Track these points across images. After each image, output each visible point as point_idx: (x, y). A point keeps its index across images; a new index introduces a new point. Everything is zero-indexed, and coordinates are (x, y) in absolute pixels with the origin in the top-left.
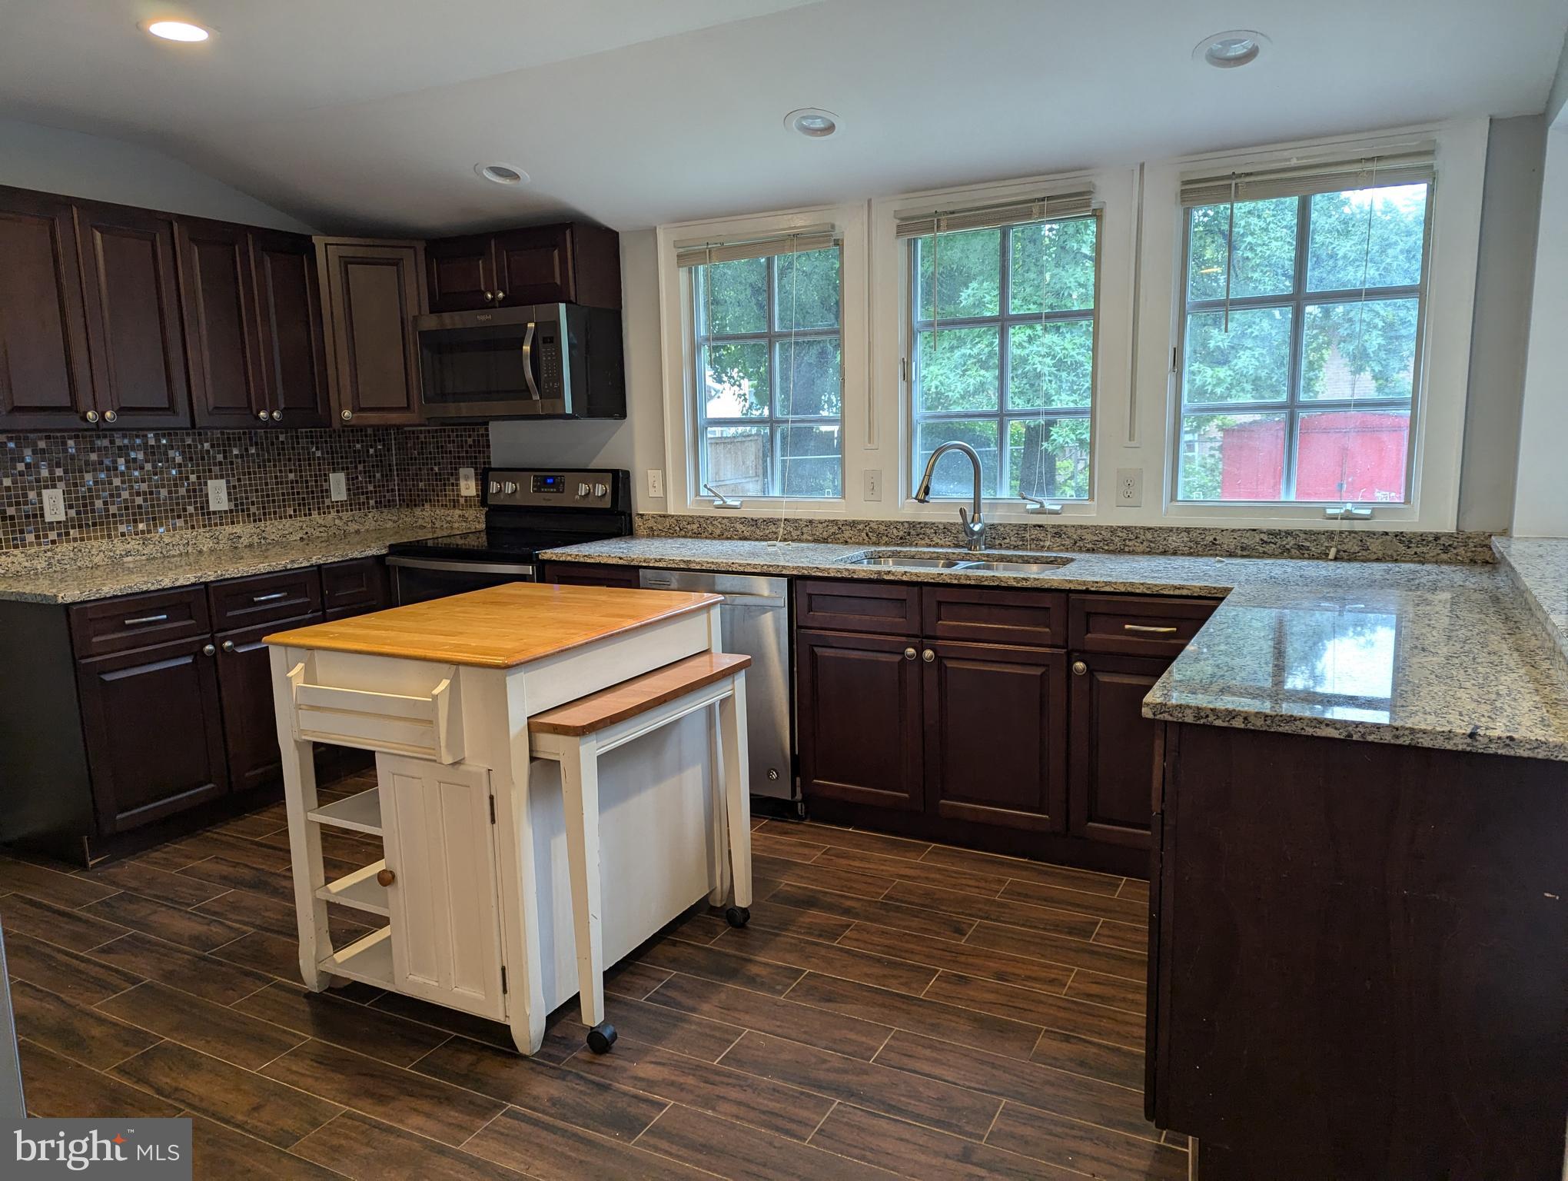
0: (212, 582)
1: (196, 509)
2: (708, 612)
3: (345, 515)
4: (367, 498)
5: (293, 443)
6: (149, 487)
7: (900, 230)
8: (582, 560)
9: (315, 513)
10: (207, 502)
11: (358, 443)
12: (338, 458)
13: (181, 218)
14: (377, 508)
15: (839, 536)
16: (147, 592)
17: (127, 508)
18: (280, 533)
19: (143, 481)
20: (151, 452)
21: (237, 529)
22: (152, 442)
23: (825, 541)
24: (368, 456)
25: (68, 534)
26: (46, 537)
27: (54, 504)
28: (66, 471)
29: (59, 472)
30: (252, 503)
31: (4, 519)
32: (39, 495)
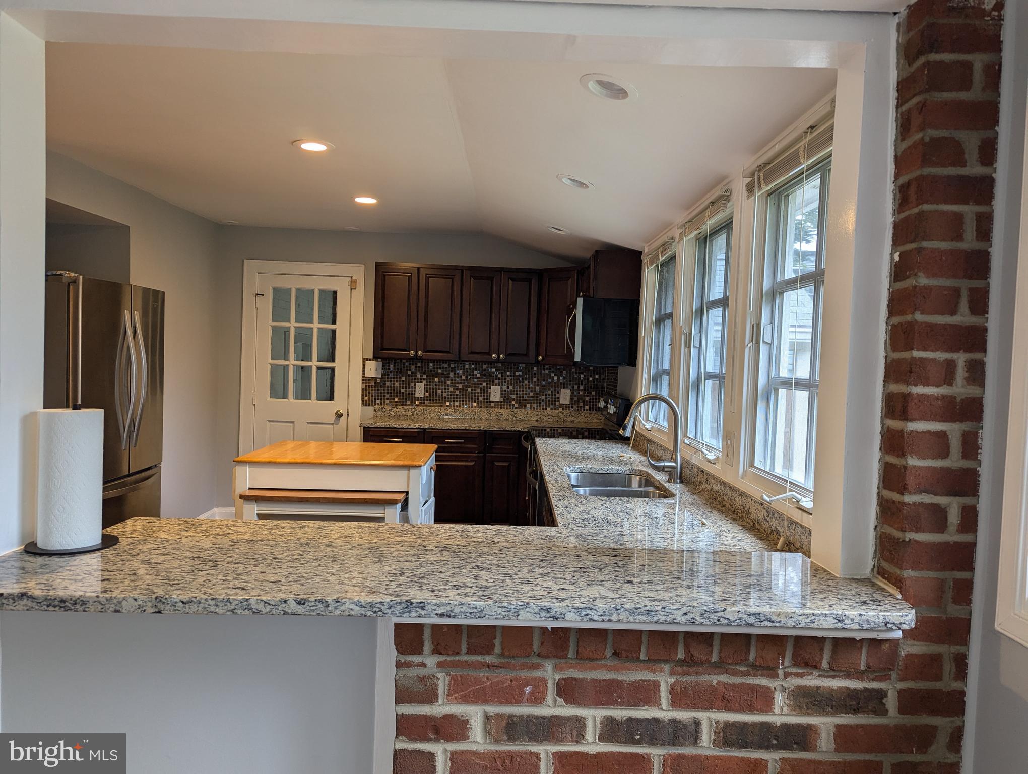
1: (484, 399)
2: (409, 470)
3: (566, 412)
4: (584, 404)
6: (463, 386)
10: (490, 396)
14: (590, 410)
17: (451, 395)
18: (525, 416)
19: (460, 383)
20: (466, 371)
21: (502, 411)
22: (467, 366)
24: (588, 382)
25: (424, 403)
26: (415, 403)
27: (420, 390)
28: (427, 376)
29: (425, 377)
30: (514, 399)
31: (400, 393)
32: (415, 385)
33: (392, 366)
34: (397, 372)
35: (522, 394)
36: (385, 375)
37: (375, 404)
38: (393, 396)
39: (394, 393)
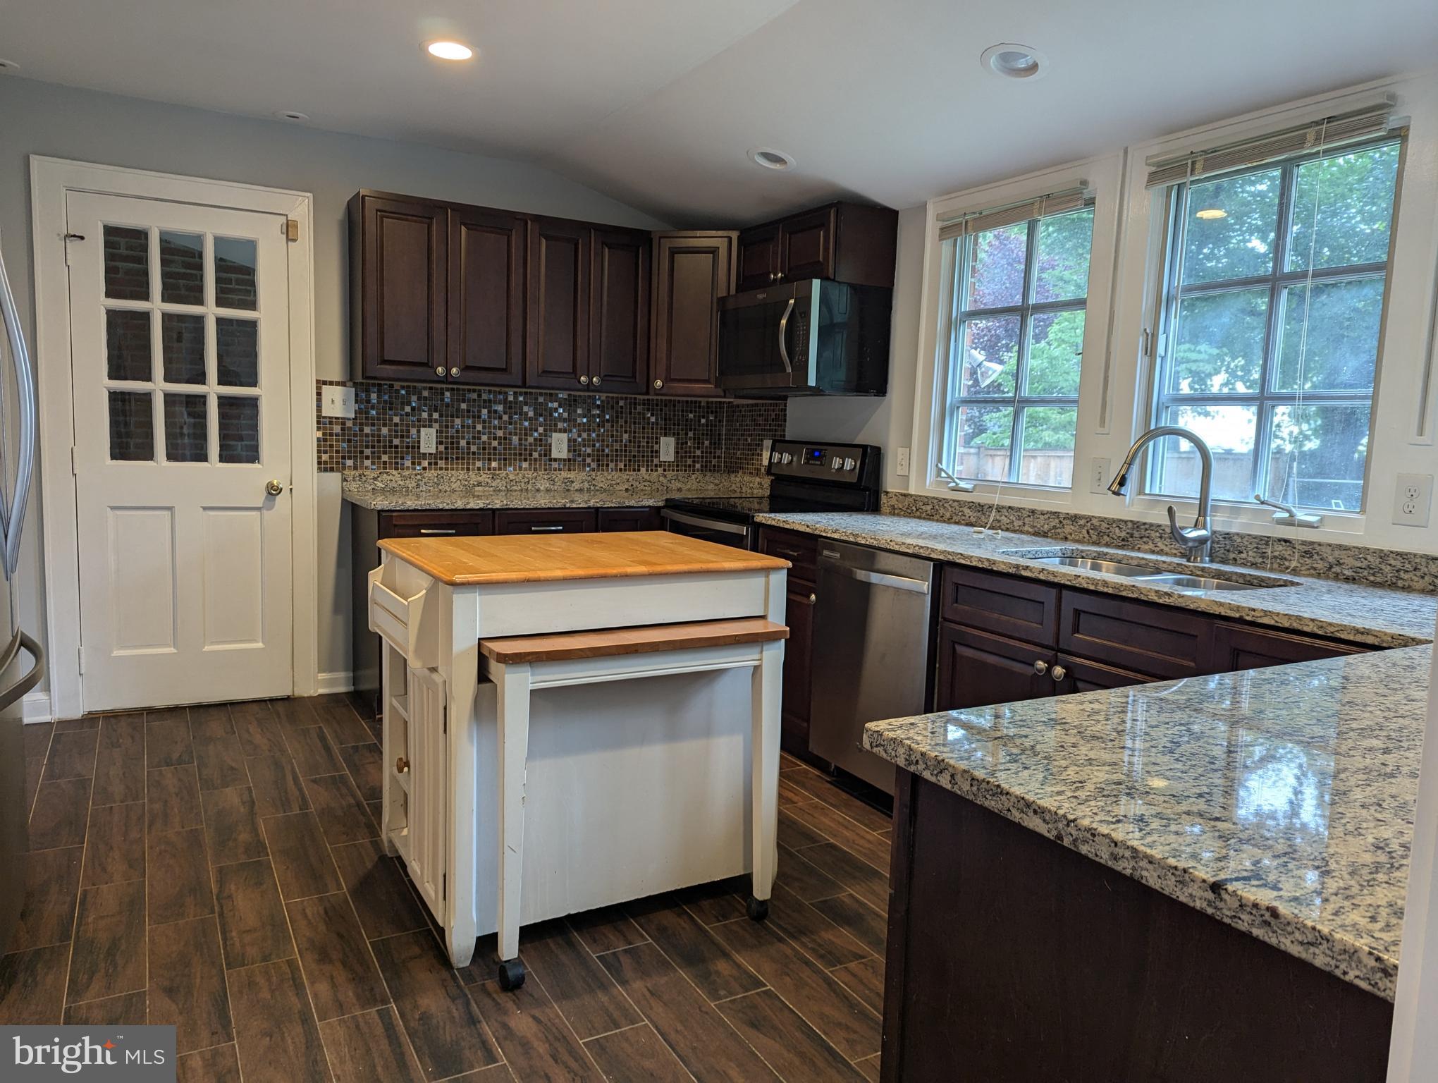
0: (497, 509)
1: (540, 455)
2: (767, 576)
3: (670, 474)
4: (694, 462)
5: (630, 408)
6: (504, 433)
7: (1153, 178)
8: (781, 525)
9: (643, 470)
10: (550, 450)
11: (691, 412)
12: (670, 425)
13: (538, 219)
14: (702, 471)
15: (1059, 530)
16: (442, 510)
17: (484, 449)
18: (609, 482)
19: (500, 428)
20: (509, 407)
21: (572, 475)
22: (511, 398)
23: (1045, 535)
24: (699, 426)
25: (436, 464)
26: (419, 464)
27: (428, 440)
28: (441, 416)
29: (436, 416)
30: (589, 455)
31: (391, 447)
32: (419, 431)
33: (374, 397)
34: (384, 408)
35: (603, 446)
36: (361, 413)
37: (344, 468)
38: (379, 452)
39: (379, 447)
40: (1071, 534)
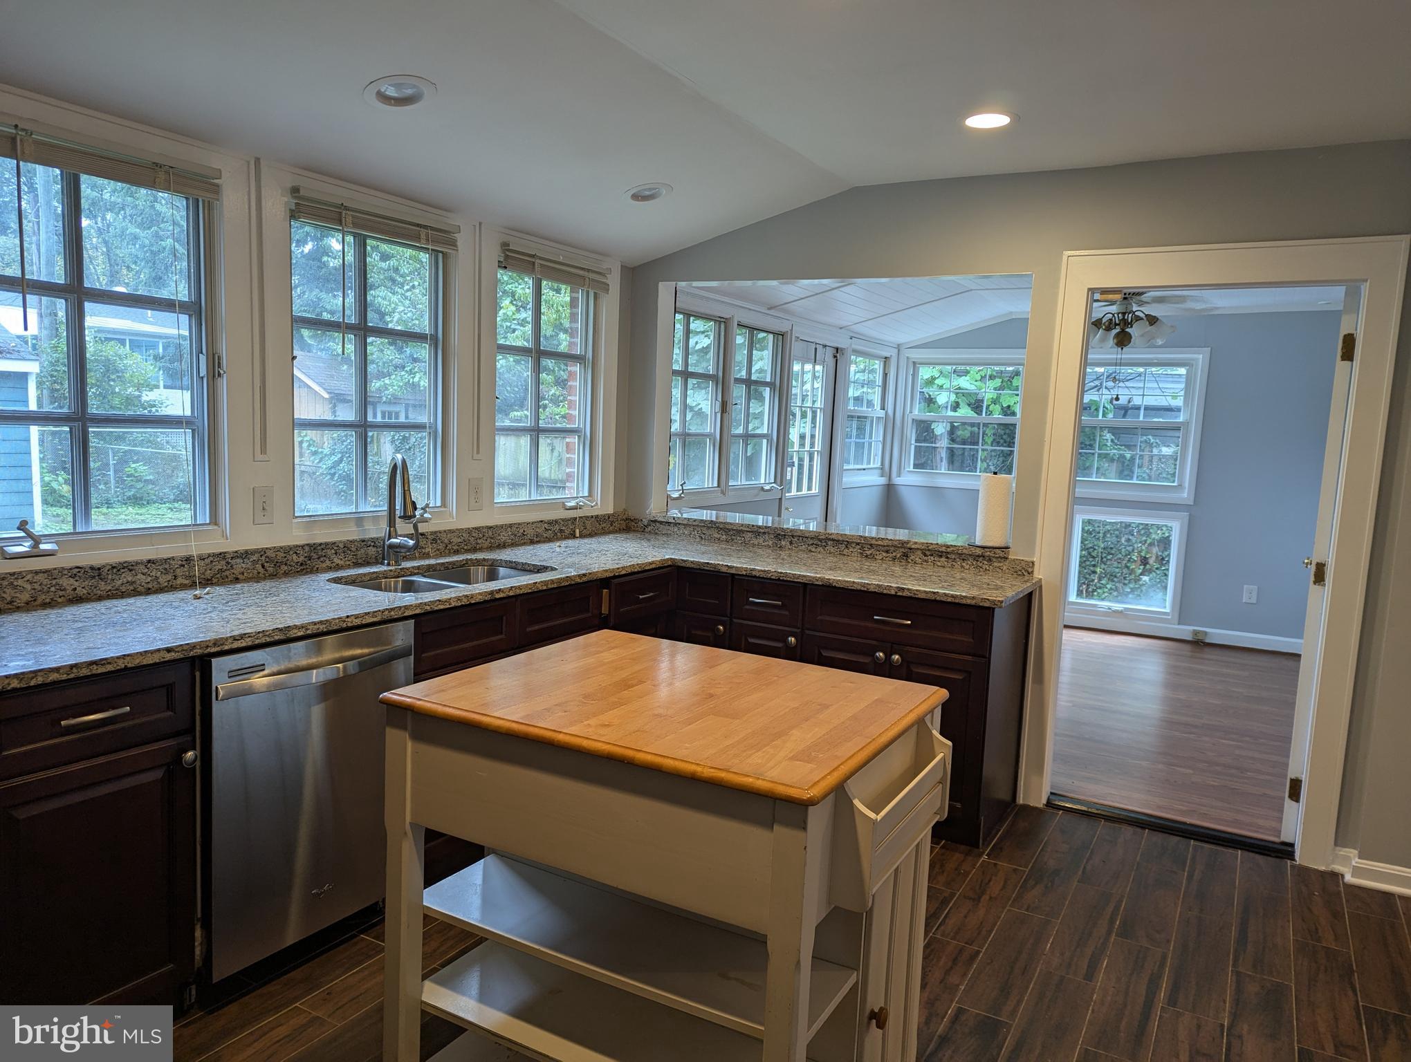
40: (243, 574)
